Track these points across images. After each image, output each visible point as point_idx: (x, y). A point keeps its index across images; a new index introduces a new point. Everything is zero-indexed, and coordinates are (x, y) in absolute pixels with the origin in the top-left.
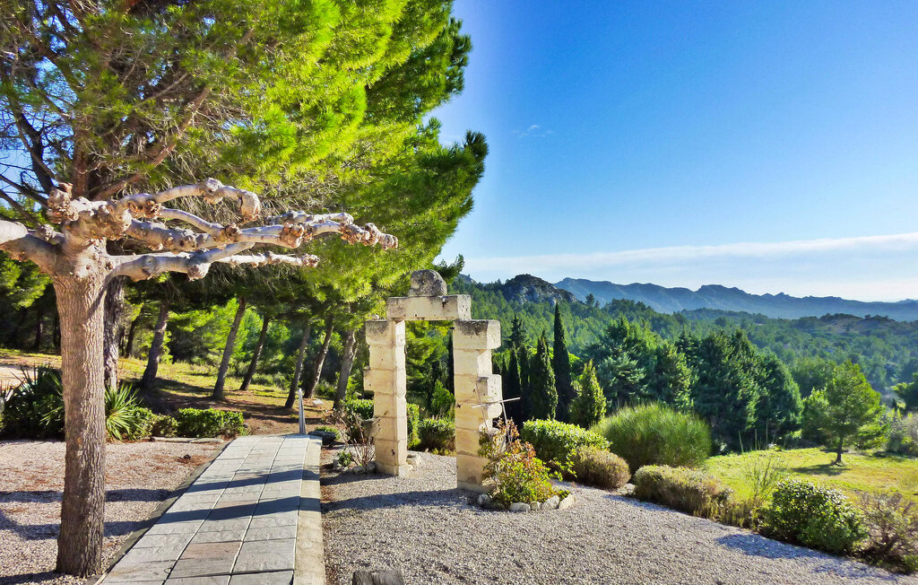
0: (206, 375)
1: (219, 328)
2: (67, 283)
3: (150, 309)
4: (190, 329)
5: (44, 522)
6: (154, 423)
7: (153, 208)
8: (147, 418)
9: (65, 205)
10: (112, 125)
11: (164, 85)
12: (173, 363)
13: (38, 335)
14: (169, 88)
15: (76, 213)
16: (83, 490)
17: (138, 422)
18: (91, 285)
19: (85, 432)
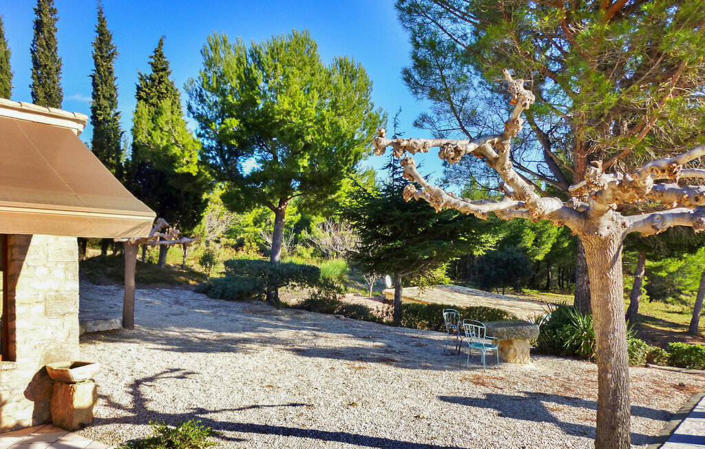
0: (680, 313)
1: (690, 273)
2: (594, 241)
3: (629, 259)
4: (664, 274)
5: (577, 422)
6: (647, 352)
7: (675, 170)
8: (642, 348)
9: (597, 178)
10: (602, 116)
11: (643, 72)
12: (650, 302)
13: (548, 280)
14: (647, 74)
15: (606, 184)
16: (614, 406)
17: (634, 350)
18: (611, 241)
19: (613, 360)
